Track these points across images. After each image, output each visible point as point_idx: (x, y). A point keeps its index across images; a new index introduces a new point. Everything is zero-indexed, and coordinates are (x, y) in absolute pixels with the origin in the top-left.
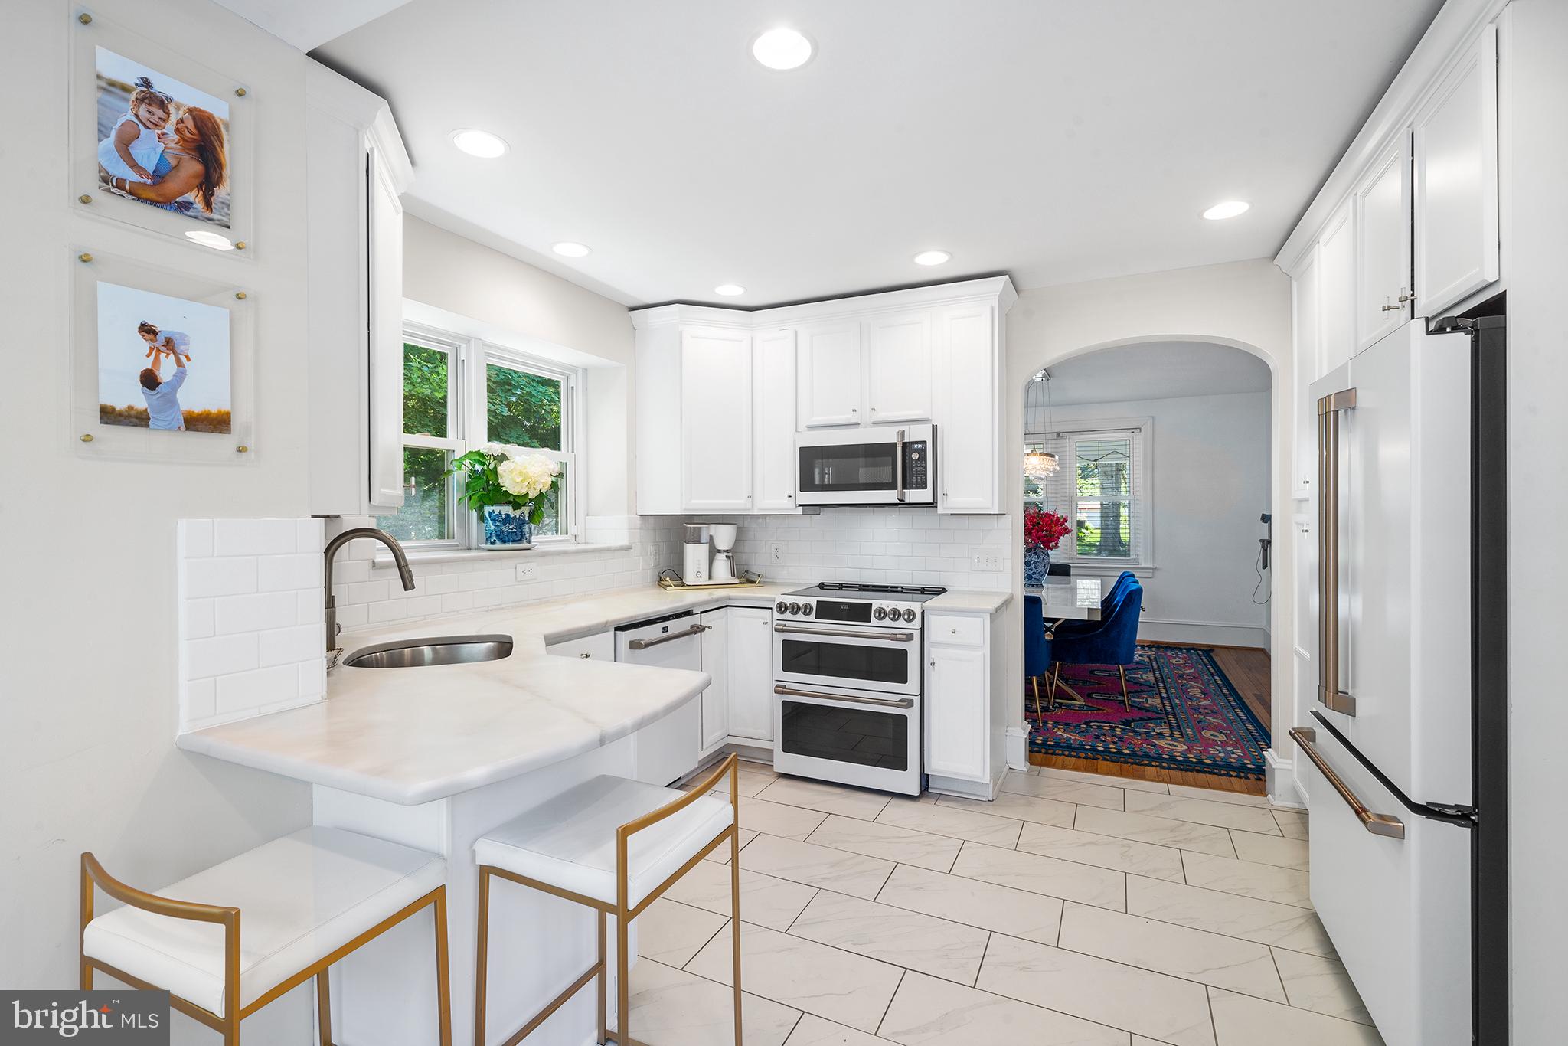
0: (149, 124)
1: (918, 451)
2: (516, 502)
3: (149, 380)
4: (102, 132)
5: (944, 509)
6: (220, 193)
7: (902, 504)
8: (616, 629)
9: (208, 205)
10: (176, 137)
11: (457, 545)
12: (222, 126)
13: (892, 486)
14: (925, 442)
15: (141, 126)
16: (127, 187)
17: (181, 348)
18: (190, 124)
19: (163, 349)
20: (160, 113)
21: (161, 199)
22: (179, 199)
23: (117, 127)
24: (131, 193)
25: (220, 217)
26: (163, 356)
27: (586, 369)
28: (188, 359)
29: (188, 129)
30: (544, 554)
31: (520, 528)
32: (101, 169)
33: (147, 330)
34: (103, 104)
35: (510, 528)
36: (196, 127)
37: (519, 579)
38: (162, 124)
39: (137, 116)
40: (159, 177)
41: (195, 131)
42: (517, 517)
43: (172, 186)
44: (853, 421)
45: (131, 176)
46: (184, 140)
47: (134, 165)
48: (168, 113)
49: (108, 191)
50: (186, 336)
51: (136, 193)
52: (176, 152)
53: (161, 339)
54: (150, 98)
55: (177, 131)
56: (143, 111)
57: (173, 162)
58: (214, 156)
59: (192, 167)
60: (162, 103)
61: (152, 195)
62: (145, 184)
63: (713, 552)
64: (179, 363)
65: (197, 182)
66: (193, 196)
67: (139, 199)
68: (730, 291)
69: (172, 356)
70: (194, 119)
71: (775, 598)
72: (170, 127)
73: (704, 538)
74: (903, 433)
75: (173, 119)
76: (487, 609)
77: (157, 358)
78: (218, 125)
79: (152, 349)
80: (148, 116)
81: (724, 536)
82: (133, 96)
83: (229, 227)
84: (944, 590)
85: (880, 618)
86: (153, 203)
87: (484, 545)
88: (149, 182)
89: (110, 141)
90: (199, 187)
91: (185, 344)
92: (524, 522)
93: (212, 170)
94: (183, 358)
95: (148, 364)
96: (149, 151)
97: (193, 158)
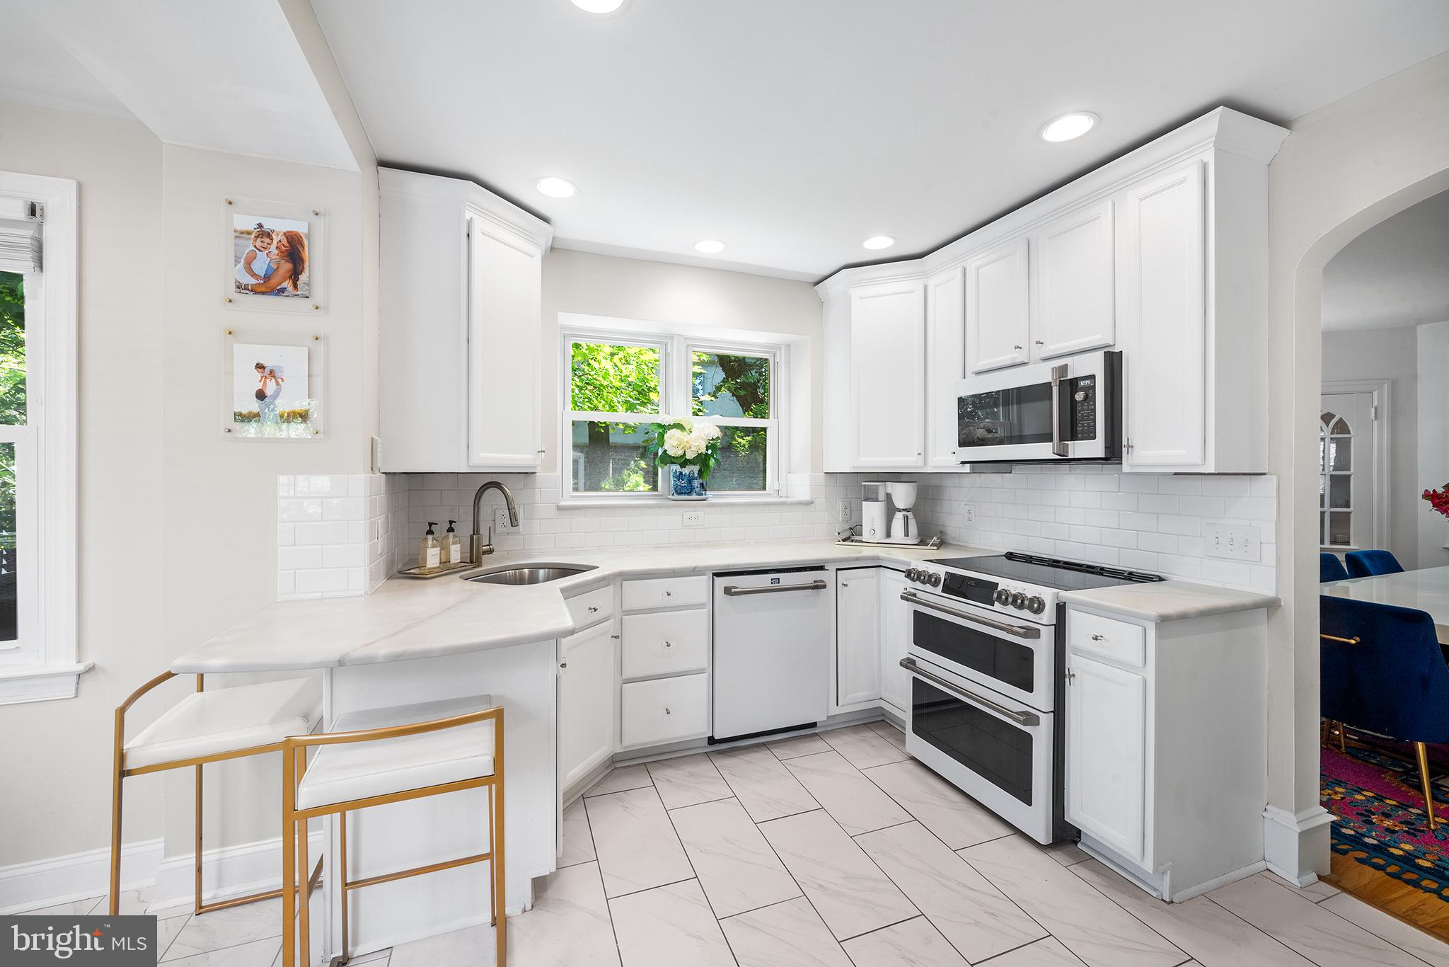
0: (262, 249)
1: (1084, 389)
2: (684, 462)
3: (261, 395)
4: (237, 261)
5: (1131, 466)
6: (303, 278)
7: (1063, 460)
8: (715, 574)
9: (295, 286)
10: (277, 252)
11: (661, 495)
12: (304, 237)
13: (1047, 438)
14: (1093, 377)
15: (257, 251)
16: (250, 288)
17: (278, 374)
18: (285, 242)
19: (268, 376)
20: (268, 240)
21: (268, 290)
22: (278, 288)
23: (244, 256)
24: (252, 291)
25: (302, 292)
26: (268, 380)
27: (789, 345)
28: (283, 381)
29: (283, 245)
30: (712, 505)
31: (690, 483)
32: (236, 281)
33: (260, 367)
34: (238, 246)
35: (684, 483)
36: (288, 242)
37: (685, 524)
38: (269, 246)
39: (255, 246)
40: (267, 278)
41: (287, 245)
42: (688, 474)
43: (274, 281)
44: (1019, 360)
45: (253, 281)
46: (281, 252)
47: (254, 275)
48: (272, 240)
49: (240, 292)
50: (282, 367)
51: (254, 291)
52: (277, 260)
53: (267, 371)
54: (263, 234)
55: (277, 248)
56: (258, 243)
57: (275, 267)
58: (299, 256)
59: (287, 266)
60: (269, 235)
61: (263, 289)
62: (259, 284)
63: (891, 511)
64: (278, 384)
65: (288, 275)
66: (287, 284)
67: (256, 293)
68: (879, 244)
69: (273, 380)
70: (287, 238)
71: (911, 563)
72: (273, 248)
73: (882, 496)
74: (1064, 369)
75: (275, 242)
76: (654, 546)
77: (265, 382)
78: (301, 237)
79: (262, 377)
80: (261, 244)
81: (903, 495)
82: (253, 236)
83: (308, 297)
84: (1161, 579)
85: (1005, 603)
86: (264, 293)
87: (670, 497)
88: (262, 282)
89: (241, 265)
90: (290, 278)
91: (280, 372)
92: (694, 478)
93: (298, 265)
94: (279, 380)
95: (260, 387)
96: (260, 266)
97: (287, 261)
